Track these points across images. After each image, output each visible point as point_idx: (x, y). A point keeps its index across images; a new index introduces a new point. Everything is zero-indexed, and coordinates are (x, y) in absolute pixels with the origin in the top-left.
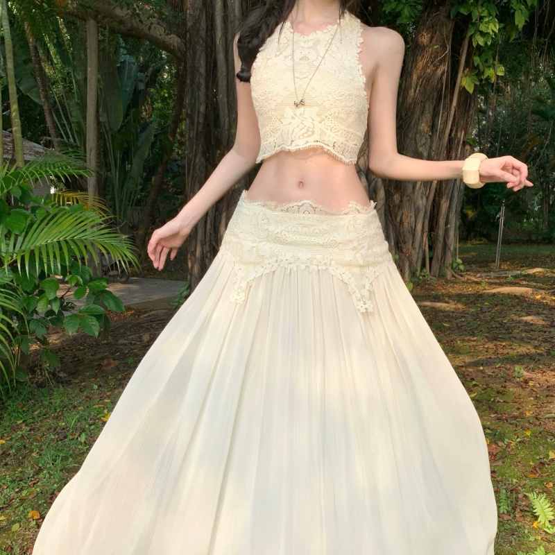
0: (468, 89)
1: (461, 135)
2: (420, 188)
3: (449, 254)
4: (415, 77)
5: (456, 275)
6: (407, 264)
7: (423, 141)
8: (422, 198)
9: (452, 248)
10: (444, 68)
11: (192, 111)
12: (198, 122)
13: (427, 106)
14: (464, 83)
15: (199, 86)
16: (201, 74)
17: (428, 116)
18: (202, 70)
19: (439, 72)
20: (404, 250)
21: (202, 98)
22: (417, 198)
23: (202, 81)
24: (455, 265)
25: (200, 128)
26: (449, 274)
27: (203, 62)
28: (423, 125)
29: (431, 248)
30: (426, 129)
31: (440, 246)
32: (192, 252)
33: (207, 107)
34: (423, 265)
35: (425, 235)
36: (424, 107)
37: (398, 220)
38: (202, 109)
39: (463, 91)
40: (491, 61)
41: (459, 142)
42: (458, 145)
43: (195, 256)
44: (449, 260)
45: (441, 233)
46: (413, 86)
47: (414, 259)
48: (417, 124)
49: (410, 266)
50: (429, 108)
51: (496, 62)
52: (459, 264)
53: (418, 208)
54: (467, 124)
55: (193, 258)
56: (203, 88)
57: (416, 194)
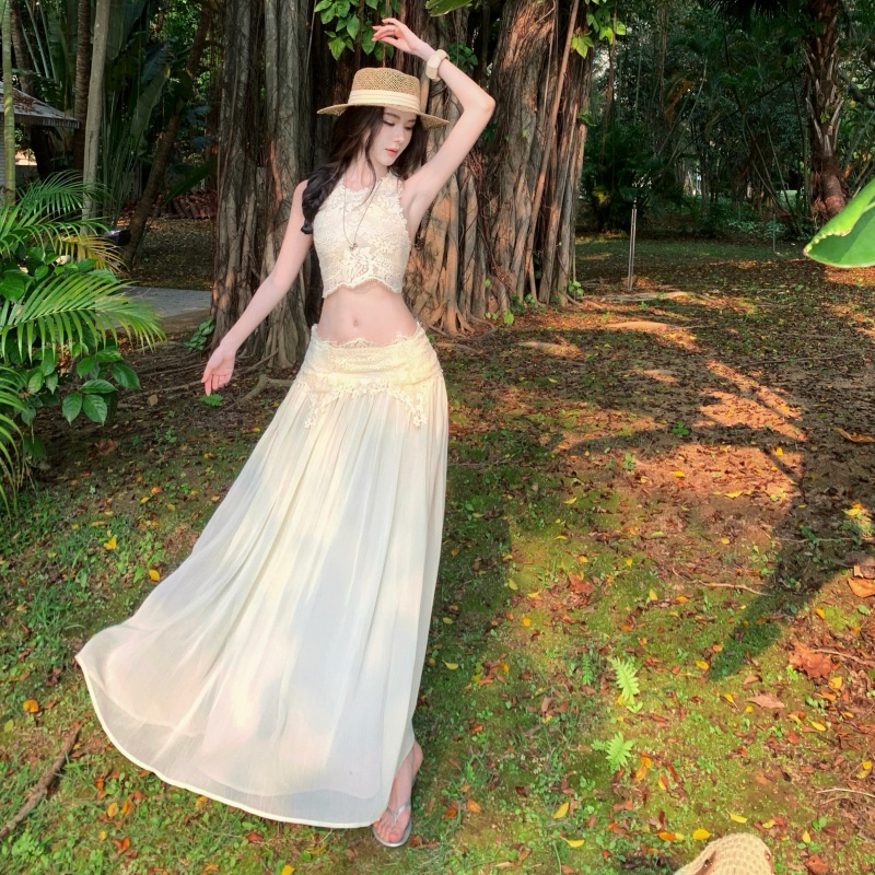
0: (580, 52)
1: (574, 110)
2: (523, 190)
3: (563, 276)
4: (514, 36)
5: (574, 301)
6: (503, 290)
7: (529, 120)
8: (526, 204)
9: (567, 269)
10: (550, 26)
11: (230, 78)
12: (237, 94)
13: (530, 71)
14: (575, 46)
15: (240, 49)
16: (244, 35)
17: (531, 83)
18: (246, 30)
19: (544, 31)
20: (499, 274)
21: (244, 65)
22: (519, 205)
23: (245, 44)
24: (571, 289)
25: (240, 105)
26: (564, 300)
27: (246, 20)
28: (527, 97)
29: (537, 268)
30: (531, 103)
31: (550, 266)
32: (220, 281)
33: (249, 75)
34: (527, 290)
35: (529, 253)
36: (527, 73)
37: (494, 235)
38: (244, 78)
39: (574, 54)
40: (609, 19)
41: (571, 120)
42: (570, 125)
43: (224, 285)
44: (563, 282)
45: (551, 250)
46: (512, 47)
47: (513, 284)
48: (520, 96)
49: (508, 293)
50: (533, 74)
51: (615, 19)
52: (576, 288)
53: (521, 220)
54: (581, 94)
55: (221, 288)
56: (245, 52)
57: (518, 199)
